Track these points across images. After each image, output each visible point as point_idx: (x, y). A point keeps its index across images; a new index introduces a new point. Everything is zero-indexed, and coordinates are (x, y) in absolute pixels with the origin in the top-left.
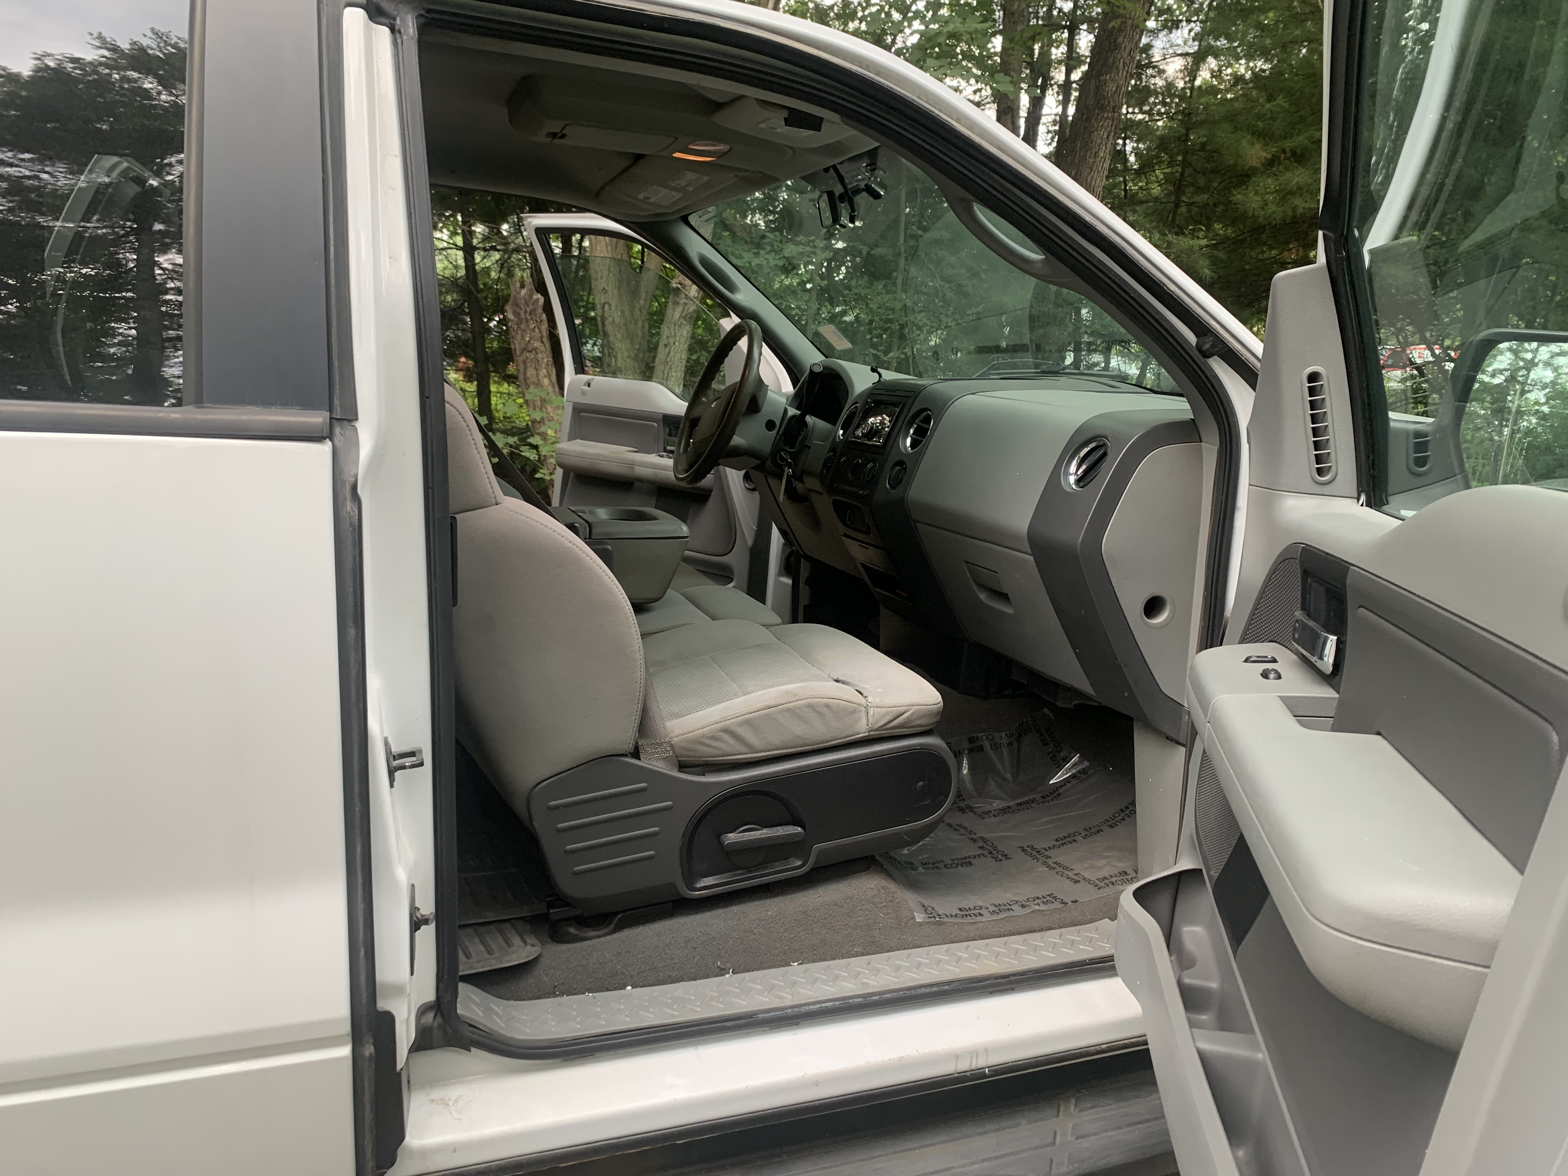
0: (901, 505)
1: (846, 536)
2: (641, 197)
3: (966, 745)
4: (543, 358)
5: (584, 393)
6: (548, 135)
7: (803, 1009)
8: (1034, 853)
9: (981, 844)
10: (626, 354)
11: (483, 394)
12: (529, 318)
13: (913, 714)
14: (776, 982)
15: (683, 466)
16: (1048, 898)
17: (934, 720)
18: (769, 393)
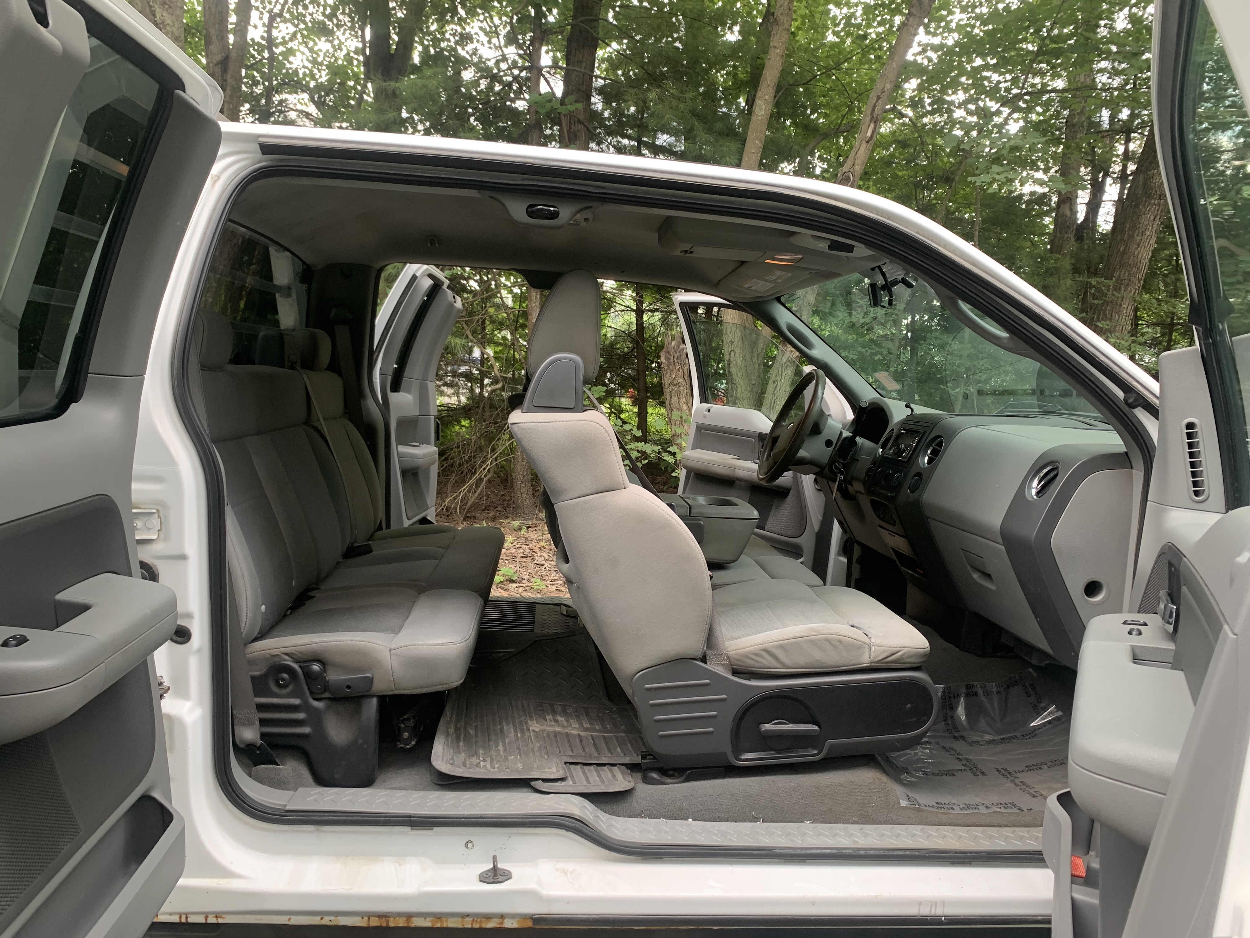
0: (917, 505)
1: (880, 526)
2: (746, 286)
3: (963, 690)
4: (684, 390)
5: (705, 416)
6: (682, 252)
7: (809, 852)
8: (1006, 773)
9: (965, 762)
10: (744, 388)
11: (642, 415)
12: (676, 361)
13: (904, 654)
14: (792, 831)
15: (765, 470)
16: (1009, 805)
17: (923, 659)
18: (830, 421)
